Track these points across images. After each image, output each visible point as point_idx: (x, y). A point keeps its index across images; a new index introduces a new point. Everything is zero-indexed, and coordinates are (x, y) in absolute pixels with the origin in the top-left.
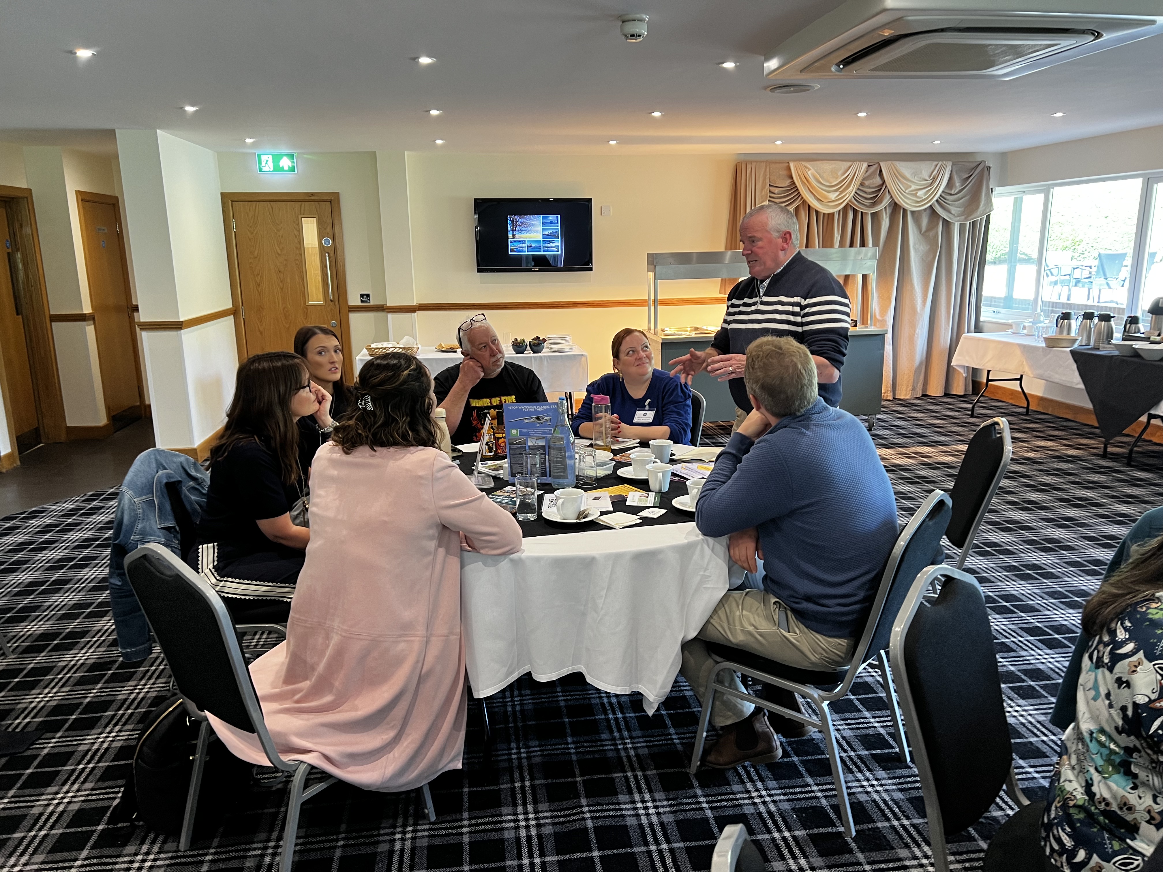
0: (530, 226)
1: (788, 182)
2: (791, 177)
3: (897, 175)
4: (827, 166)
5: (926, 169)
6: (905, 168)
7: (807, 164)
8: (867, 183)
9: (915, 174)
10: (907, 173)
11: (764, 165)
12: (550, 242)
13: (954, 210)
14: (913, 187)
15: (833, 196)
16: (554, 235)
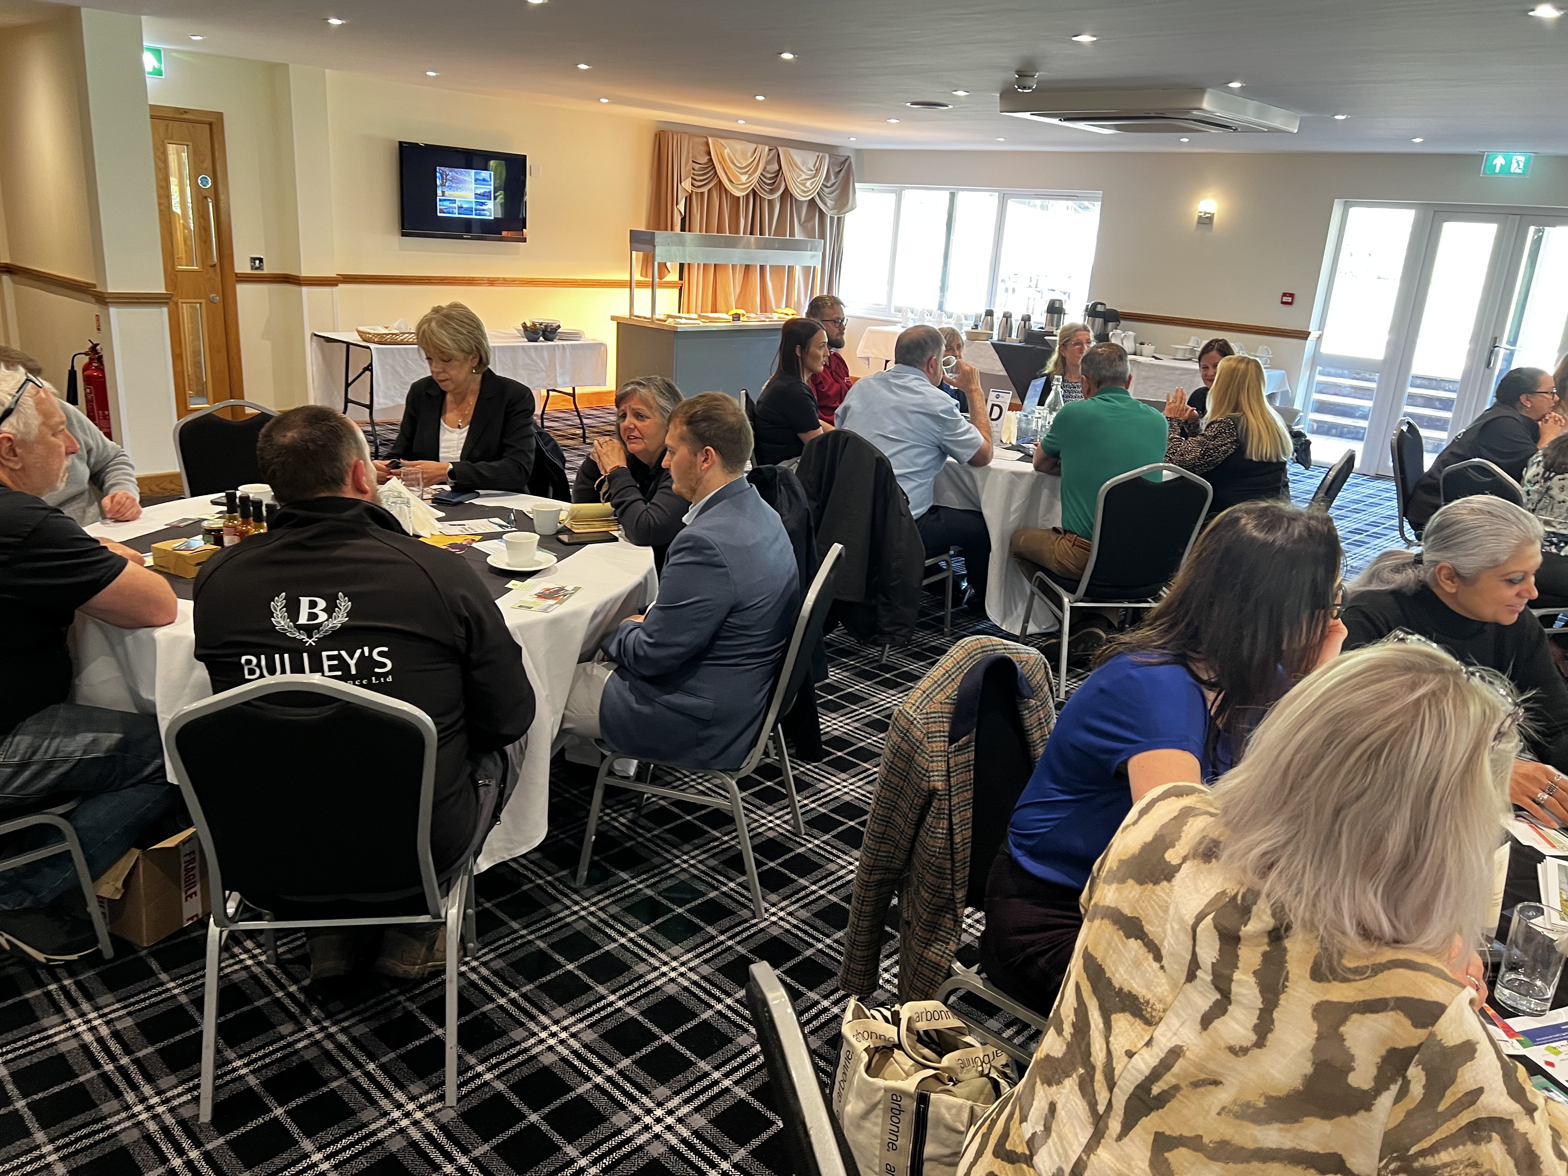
0: (461, 182)
1: (705, 159)
2: (709, 154)
3: (792, 163)
4: (739, 146)
5: (811, 158)
6: (797, 156)
7: (723, 142)
8: (768, 168)
9: (804, 163)
10: (798, 160)
11: (687, 137)
12: (483, 204)
13: (830, 203)
14: (804, 177)
15: (744, 178)
16: (486, 196)
